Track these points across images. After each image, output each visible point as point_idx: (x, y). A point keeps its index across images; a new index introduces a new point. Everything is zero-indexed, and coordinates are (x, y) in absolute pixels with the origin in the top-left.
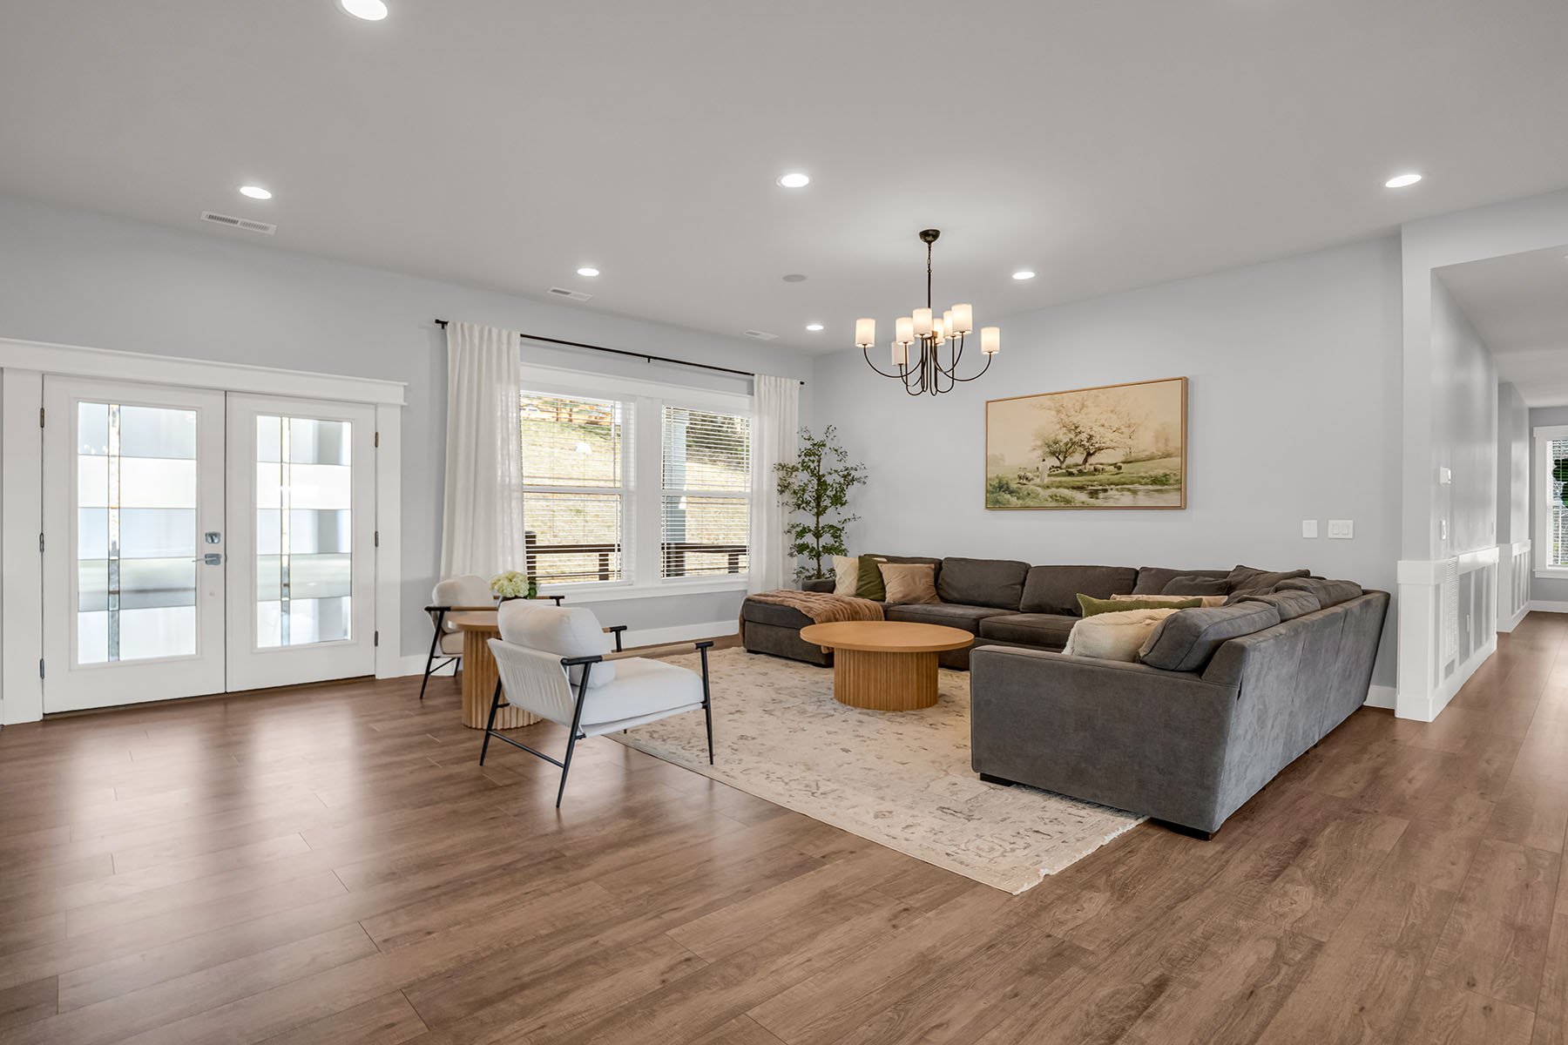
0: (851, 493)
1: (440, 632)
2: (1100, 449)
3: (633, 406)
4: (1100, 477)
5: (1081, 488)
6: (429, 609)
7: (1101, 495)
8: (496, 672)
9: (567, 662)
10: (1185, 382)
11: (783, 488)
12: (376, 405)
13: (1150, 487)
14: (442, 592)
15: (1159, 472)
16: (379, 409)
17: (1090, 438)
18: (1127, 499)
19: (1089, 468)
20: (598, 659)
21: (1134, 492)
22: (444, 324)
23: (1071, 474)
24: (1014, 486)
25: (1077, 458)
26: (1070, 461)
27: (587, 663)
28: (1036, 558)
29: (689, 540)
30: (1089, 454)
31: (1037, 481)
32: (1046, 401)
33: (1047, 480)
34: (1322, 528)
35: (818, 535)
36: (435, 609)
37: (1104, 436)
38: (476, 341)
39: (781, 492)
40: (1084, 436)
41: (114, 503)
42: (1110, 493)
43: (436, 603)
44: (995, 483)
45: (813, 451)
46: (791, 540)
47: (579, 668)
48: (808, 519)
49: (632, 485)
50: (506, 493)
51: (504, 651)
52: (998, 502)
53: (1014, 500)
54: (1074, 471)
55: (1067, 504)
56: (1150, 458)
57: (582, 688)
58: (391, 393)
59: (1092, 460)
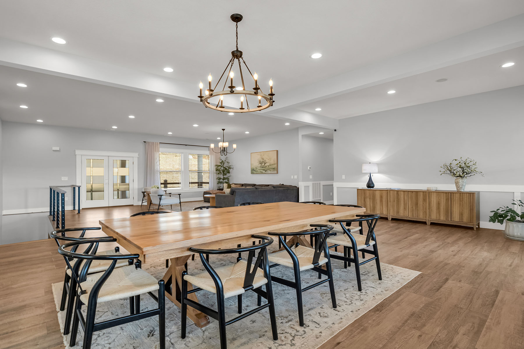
0: (231, 170)
1: (144, 196)
2: (266, 163)
3: (183, 154)
4: (266, 168)
5: (264, 170)
6: (142, 192)
7: (267, 171)
8: (151, 199)
9: (158, 195)
10: (277, 151)
11: (217, 170)
12: (133, 157)
13: (273, 170)
14: (144, 189)
15: (274, 167)
16: (134, 158)
17: (265, 161)
18: (270, 172)
19: (265, 166)
20: (163, 195)
21: (271, 171)
22: (145, 142)
23: (262, 167)
24: (255, 169)
25: (263, 164)
26: (262, 165)
27: (161, 196)
28: (257, 183)
29: (204, 181)
30: (265, 164)
31: (258, 169)
32: (259, 153)
33: (259, 168)
34: (294, 177)
35: (223, 180)
36: (143, 192)
37: (267, 161)
38: (151, 145)
39: (216, 171)
40: (264, 160)
41: (91, 175)
42: (268, 171)
43: (143, 191)
44: (252, 169)
45: (222, 162)
46: (217, 181)
47: (160, 196)
48: (221, 176)
49: (183, 170)
50: (157, 172)
51: (151, 195)
52: (253, 172)
53: (255, 172)
54: (263, 167)
55: (262, 173)
56: (273, 165)
57: (160, 199)
58: (136, 155)
59: (265, 165)
